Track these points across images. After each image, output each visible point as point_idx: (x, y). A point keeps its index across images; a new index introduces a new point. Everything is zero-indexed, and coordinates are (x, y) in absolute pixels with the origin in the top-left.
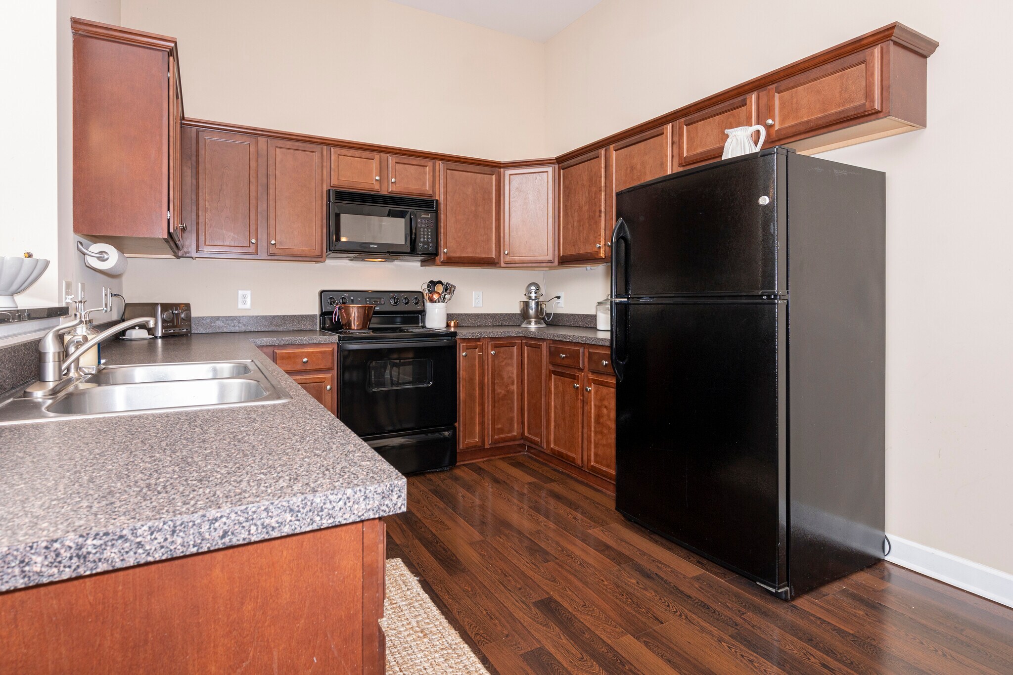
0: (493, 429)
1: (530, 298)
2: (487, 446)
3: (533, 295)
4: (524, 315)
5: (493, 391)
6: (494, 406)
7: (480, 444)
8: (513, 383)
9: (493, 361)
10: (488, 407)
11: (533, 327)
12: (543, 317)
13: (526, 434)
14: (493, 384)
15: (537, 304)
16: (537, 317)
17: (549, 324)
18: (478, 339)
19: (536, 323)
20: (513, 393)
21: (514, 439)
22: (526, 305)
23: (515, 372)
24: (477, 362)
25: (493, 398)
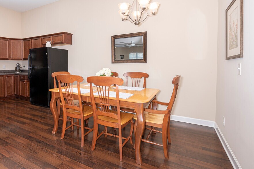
0: (7, 93)
1: (17, 66)
2: (6, 97)
3: (18, 66)
4: (16, 70)
5: (7, 85)
6: (7, 89)
7: (4, 96)
8: (12, 84)
9: (7, 79)
10: (6, 89)
11: (18, 72)
12: (20, 70)
13: (15, 94)
14: (7, 84)
15: (19, 68)
16: (19, 70)
17: (22, 72)
18: (3, 75)
19: (19, 72)
20: (12, 86)
21: (13, 95)
22: (16, 68)
23: (13, 81)
24: (3, 80)
25: (7, 87)
